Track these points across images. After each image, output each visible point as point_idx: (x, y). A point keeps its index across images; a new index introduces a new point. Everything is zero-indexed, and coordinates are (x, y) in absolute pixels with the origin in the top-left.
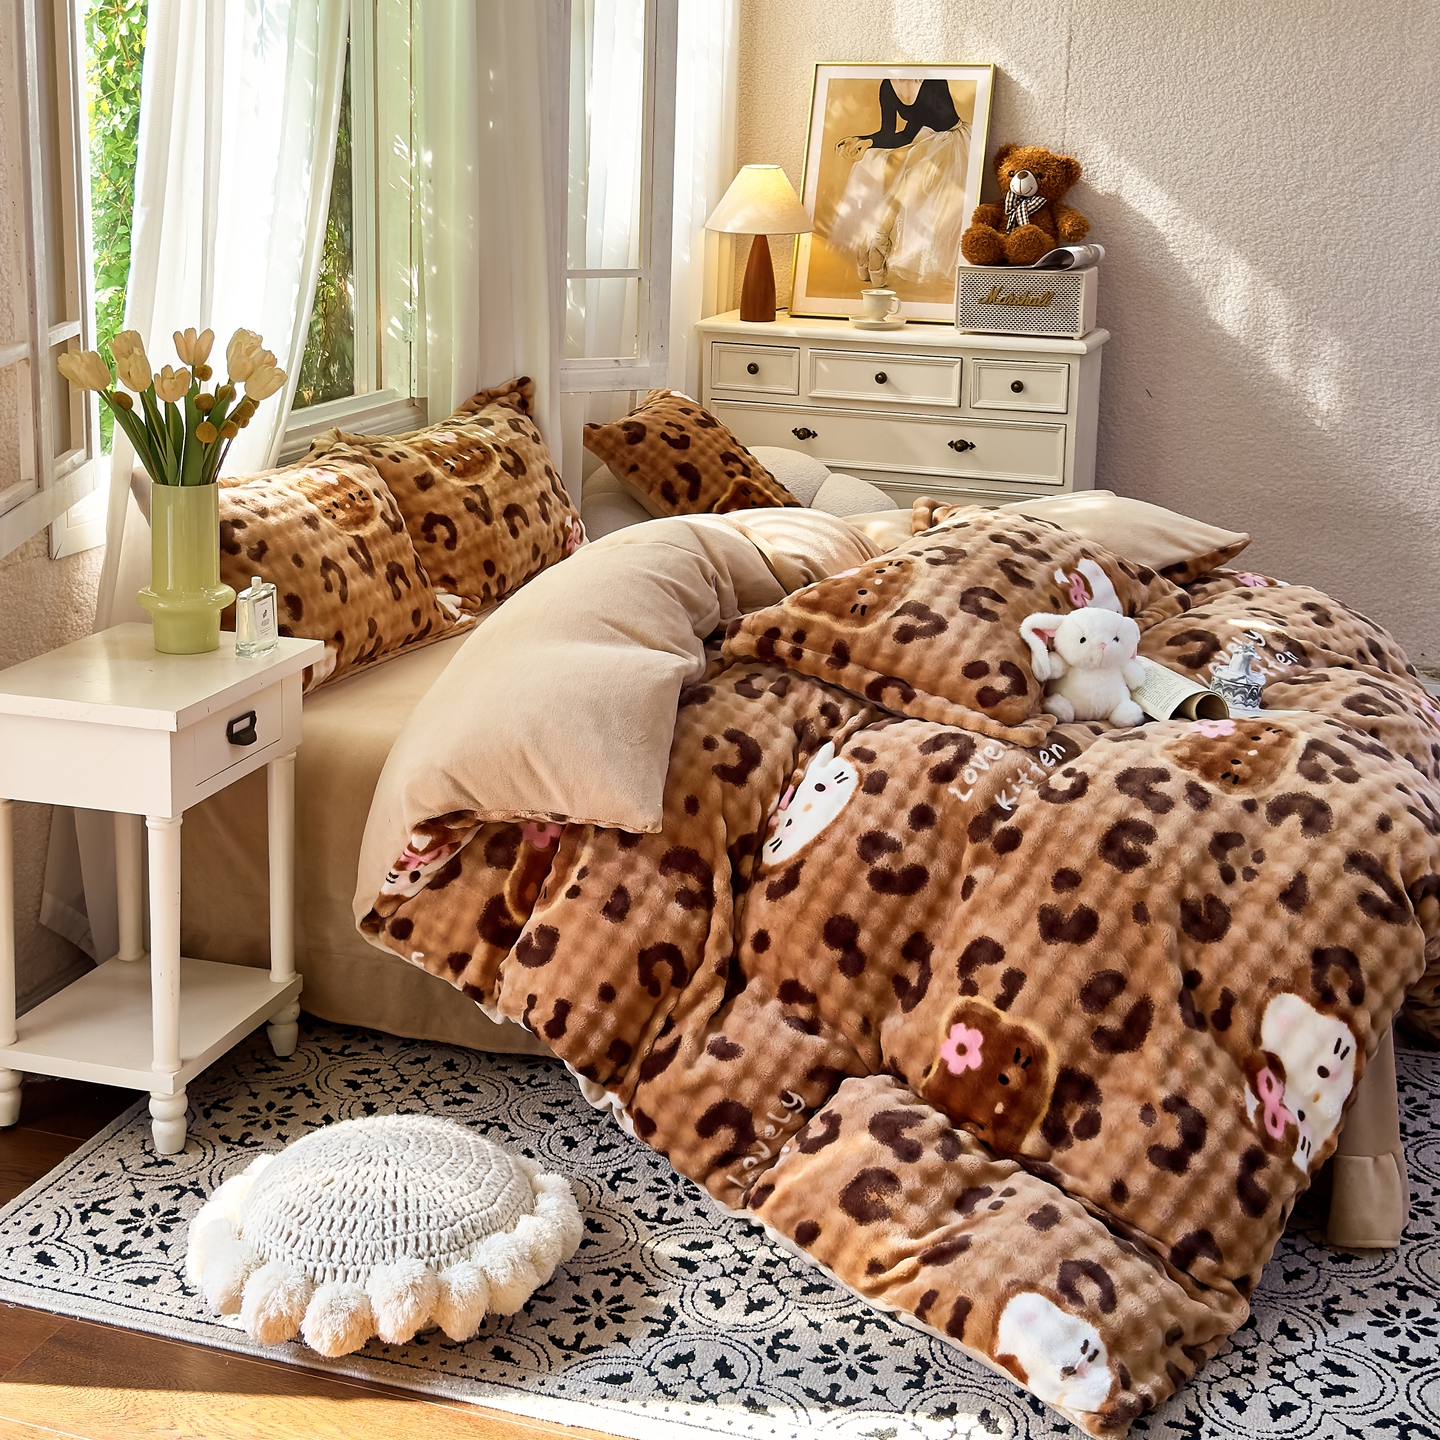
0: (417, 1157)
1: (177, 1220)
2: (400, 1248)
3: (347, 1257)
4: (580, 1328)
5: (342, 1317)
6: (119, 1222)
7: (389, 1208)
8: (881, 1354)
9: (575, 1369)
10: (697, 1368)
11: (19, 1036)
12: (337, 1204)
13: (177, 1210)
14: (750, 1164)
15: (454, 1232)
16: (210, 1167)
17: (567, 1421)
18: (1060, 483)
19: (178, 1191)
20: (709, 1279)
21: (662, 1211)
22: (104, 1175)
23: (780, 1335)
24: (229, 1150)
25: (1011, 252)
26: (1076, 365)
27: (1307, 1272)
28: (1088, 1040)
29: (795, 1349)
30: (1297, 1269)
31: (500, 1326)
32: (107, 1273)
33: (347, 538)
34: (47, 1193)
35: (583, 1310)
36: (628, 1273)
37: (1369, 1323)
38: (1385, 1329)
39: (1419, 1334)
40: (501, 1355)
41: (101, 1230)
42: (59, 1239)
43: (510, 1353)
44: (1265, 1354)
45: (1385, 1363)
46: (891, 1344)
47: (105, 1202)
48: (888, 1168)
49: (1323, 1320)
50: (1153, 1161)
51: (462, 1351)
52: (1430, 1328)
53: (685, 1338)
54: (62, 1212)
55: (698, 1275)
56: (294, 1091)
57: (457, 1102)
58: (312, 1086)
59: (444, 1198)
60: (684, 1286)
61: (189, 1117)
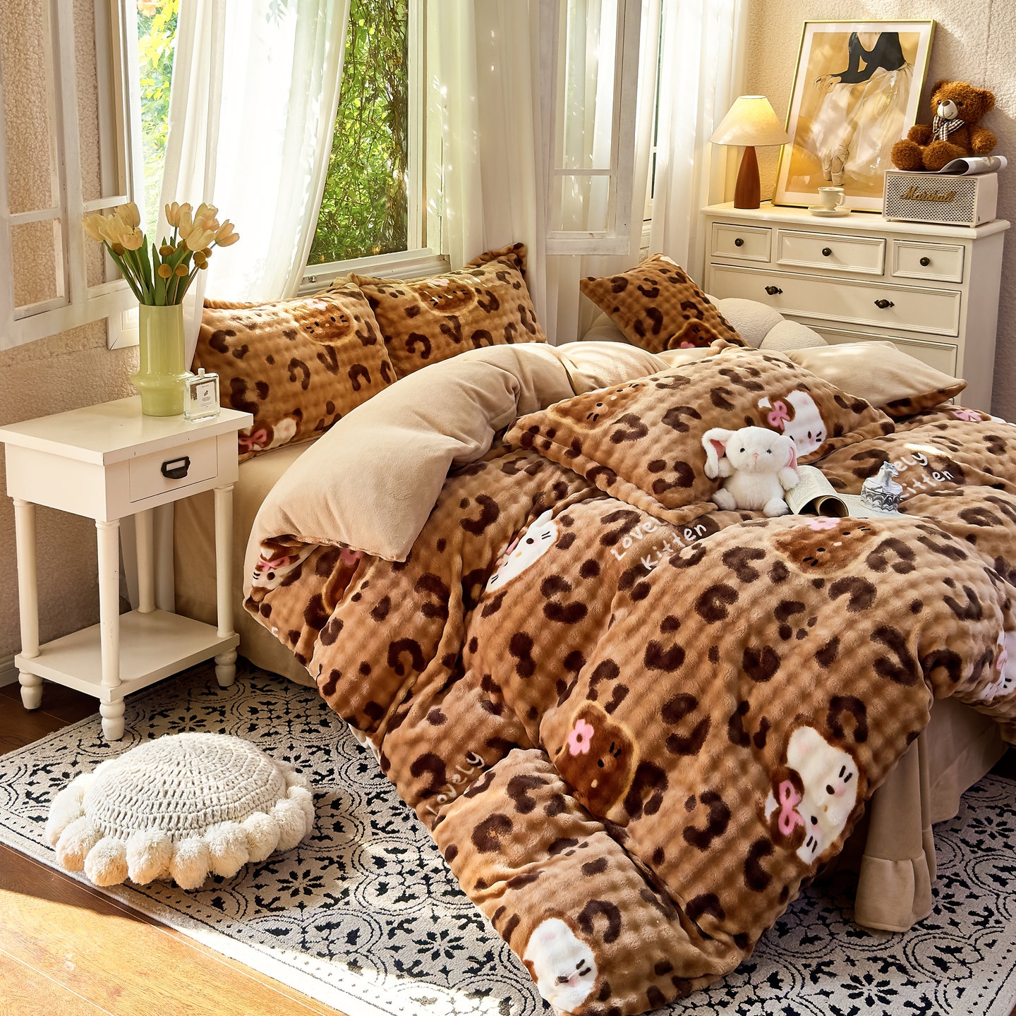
0: (201, 763)
2: (158, 821)
3: (124, 823)
4: (280, 894)
5: (105, 860)
7: (161, 794)
8: (466, 946)
9: (256, 921)
10: (336, 934)
11: (41, 653)
14: (442, 800)
17: (228, 954)
18: (956, 335)
20: (387, 875)
21: (390, 823)
22: (65, 748)
23: (408, 921)
25: (926, 161)
26: (969, 247)
27: (823, 940)
28: (663, 742)
29: (410, 932)
30: (816, 936)
31: (228, 884)
32: (21, 811)
33: (320, 346)
34: (22, 756)
35: (290, 882)
36: (337, 862)
37: (843, 986)
38: (851, 991)
39: (876, 1000)
40: (218, 903)
41: (38, 783)
42: (9, 785)
43: (224, 903)
44: (744, 994)
46: (477, 940)
47: (52, 765)
48: (508, 815)
49: (808, 977)
50: (686, 838)
51: (195, 896)
52: (889, 997)
53: (344, 912)
54: (23, 768)
55: (382, 871)
56: (215, 710)
57: (310, 731)
58: (227, 709)
59: (202, 793)
60: (368, 876)
61: (140, 718)
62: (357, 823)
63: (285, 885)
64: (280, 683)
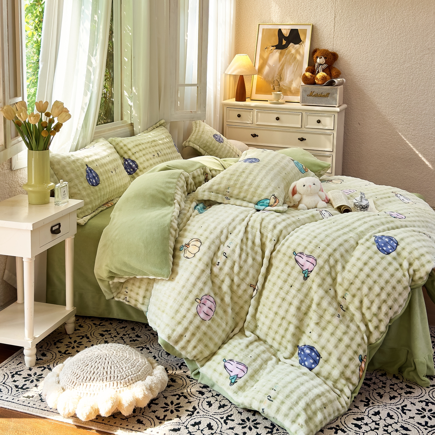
1: (42, 377)
4: (165, 413)
6: (23, 378)
8: (260, 422)
9: (162, 427)
10: (201, 427)
12: (89, 372)
13: (42, 374)
15: (125, 381)
16: (54, 360)
18: (332, 151)
19: (43, 368)
20: (207, 398)
22: (20, 363)
23: (229, 416)
24: (61, 355)
25: (317, 81)
26: (336, 115)
27: (397, 397)
29: (233, 420)
30: (394, 396)
31: (140, 413)
32: (18, 394)
34: (2, 369)
35: (167, 407)
36: (182, 396)
37: (416, 414)
38: (421, 415)
39: (432, 417)
40: (140, 422)
41: (17, 380)
42: (4, 383)
43: (142, 421)
44: (382, 423)
45: (420, 427)
46: (263, 419)
47: (20, 371)
49: (401, 412)
51: (127, 420)
53: (198, 417)
54: (6, 374)
55: (204, 396)
56: (83, 337)
57: (134, 341)
58: (89, 335)
59: (123, 370)
60: (200, 400)
61: (49, 345)
62: (181, 378)
63: (165, 409)
64: (106, 321)
